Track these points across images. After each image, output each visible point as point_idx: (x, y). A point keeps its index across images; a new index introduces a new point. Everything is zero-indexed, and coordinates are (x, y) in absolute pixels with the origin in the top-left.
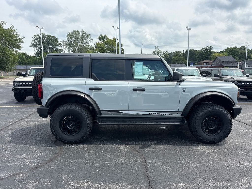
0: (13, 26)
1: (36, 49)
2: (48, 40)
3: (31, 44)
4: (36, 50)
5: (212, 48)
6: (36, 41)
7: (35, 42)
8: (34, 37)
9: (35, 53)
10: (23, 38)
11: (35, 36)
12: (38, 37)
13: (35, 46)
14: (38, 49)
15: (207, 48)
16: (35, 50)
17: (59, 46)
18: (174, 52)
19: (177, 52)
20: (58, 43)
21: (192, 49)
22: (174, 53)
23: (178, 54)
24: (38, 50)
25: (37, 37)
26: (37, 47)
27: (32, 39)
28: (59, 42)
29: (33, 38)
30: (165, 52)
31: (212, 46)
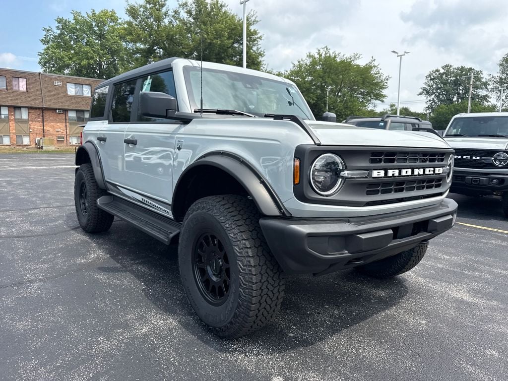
0: (375, 60)
1: (429, 98)
2: (457, 79)
3: (421, 90)
4: (430, 100)
6: (432, 82)
7: (429, 86)
8: (430, 76)
9: (427, 107)
10: (387, 80)
11: (432, 72)
12: (438, 74)
13: (428, 93)
14: (433, 99)
16: (426, 101)
17: (482, 89)
20: (480, 81)
24: (434, 101)
25: (436, 74)
26: (431, 95)
27: (425, 80)
28: (484, 80)
29: (427, 77)
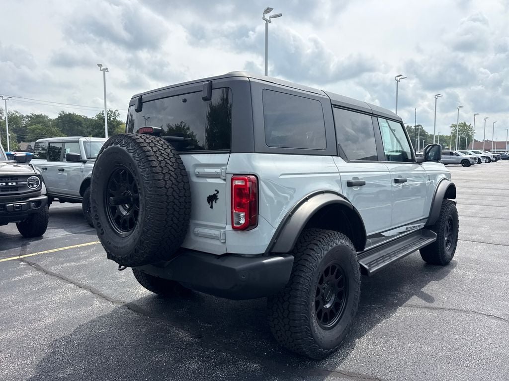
5: (118, 114)
15: (109, 114)
18: (29, 115)
19: (37, 116)
21: (72, 113)
22: (28, 117)
23: (41, 120)
30: (13, 112)
31: (117, 111)
